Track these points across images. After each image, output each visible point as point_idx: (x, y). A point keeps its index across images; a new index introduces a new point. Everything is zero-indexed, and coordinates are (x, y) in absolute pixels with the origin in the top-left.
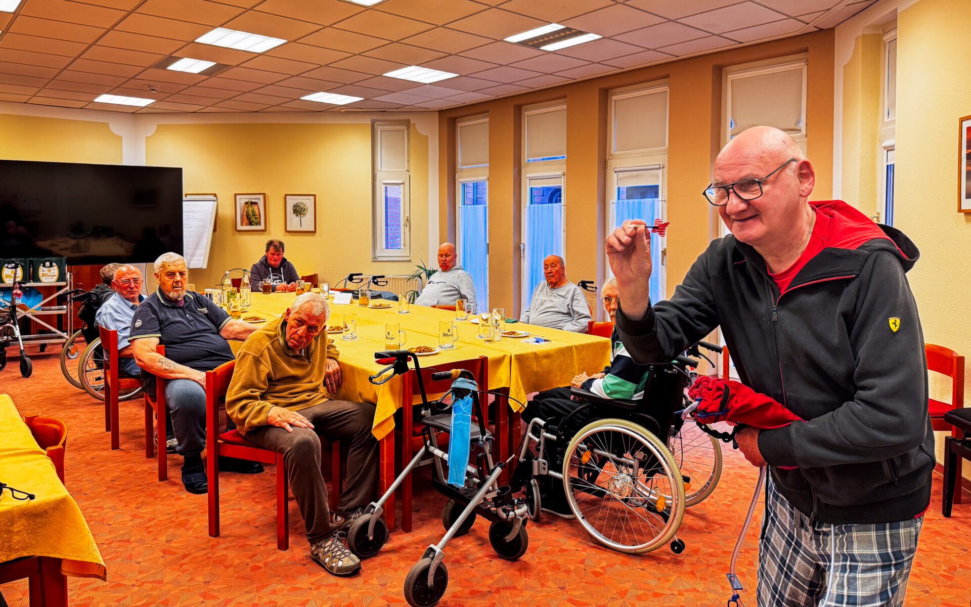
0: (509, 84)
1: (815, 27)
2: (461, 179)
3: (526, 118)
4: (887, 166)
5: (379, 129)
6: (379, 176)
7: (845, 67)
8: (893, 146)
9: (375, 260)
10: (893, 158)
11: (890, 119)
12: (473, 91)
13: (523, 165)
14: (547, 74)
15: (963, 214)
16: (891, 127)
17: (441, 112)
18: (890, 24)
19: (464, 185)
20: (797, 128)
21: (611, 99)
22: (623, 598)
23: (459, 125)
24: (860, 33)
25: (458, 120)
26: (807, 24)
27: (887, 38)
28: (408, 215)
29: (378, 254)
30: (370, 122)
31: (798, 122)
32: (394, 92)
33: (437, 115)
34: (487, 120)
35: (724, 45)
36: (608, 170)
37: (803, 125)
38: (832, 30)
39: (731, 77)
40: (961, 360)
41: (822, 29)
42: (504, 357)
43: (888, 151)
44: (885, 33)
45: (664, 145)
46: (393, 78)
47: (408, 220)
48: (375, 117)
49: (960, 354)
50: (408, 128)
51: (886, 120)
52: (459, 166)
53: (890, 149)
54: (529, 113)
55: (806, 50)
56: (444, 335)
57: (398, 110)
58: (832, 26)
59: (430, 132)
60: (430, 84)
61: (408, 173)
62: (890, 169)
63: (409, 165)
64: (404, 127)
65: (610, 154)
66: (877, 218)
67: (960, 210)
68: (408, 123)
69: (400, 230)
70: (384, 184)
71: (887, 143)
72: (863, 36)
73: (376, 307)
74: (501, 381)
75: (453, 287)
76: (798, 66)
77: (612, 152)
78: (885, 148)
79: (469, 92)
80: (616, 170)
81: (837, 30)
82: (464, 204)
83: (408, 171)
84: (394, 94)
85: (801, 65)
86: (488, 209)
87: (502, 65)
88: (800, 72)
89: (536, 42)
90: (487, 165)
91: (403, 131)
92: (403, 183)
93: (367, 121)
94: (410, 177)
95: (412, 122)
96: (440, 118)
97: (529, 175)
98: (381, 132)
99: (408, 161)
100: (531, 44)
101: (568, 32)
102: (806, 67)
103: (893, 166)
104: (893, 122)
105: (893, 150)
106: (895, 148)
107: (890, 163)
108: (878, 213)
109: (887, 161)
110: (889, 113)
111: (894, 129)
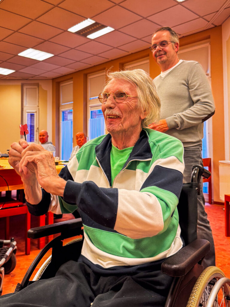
0: (79, 61)
2: (62, 110)
3: (89, 80)
6: (24, 109)
7: (227, 42)
12: (64, 67)
13: (88, 101)
14: (94, 55)
17: (53, 80)
19: (63, 112)
20: (207, 74)
25: (61, 83)
26: (209, 22)
28: (38, 126)
31: (207, 71)
33: (51, 81)
34: (72, 82)
37: (209, 72)
38: (221, 26)
41: (216, 26)
46: (23, 57)
47: (38, 128)
48: (23, 82)
50: (38, 87)
52: (61, 103)
54: (90, 78)
55: (209, 37)
57: (33, 78)
58: (220, 24)
59: (48, 89)
60: (42, 61)
61: (38, 107)
63: (38, 104)
64: (36, 87)
68: (38, 85)
69: (34, 133)
70: (27, 112)
79: (62, 67)
81: (222, 26)
82: (63, 121)
83: (38, 106)
84: (27, 68)
85: (208, 45)
86: (73, 122)
87: (72, 49)
88: (207, 48)
89: (84, 33)
90: (73, 102)
91: (36, 88)
92: (36, 112)
93: (19, 83)
94: (39, 109)
95: (40, 84)
96: (53, 82)
97: (90, 105)
98: (26, 89)
99: (38, 102)
100: (82, 34)
101: (98, 26)
102: (210, 45)
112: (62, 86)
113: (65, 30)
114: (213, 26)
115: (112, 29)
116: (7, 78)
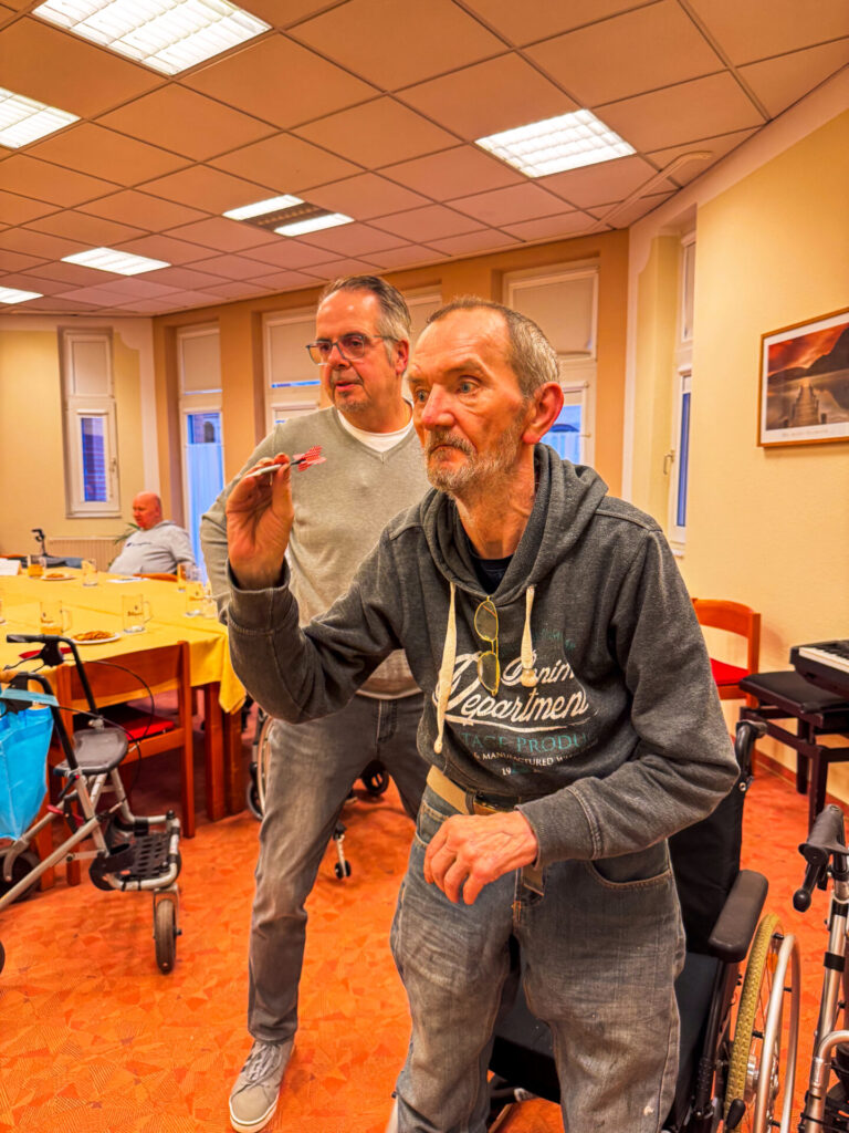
0: (242, 281)
1: (608, 225)
2: (186, 409)
3: (268, 329)
4: (684, 395)
5: (69, 339)
6: (71, 403)
7: (640, 278)
8: (690, 371)
9: (70, 516)
10: (691, 386)
11: (688, 339)
12: (195, 290)
13: (266, 392)
14: (289, 270)
15: (761, 449)
16: (688, 348)
17: (156, 318)
18: (688, 225)
19: (190, 417)
20: (587, 350)
22: (360, 946)
23: (181, 336)
24: (657, 234)
25: (179, 330)
26: (599, 220)
27: (685, 241)
28: (114, 456)
29: (75, 508)
30: (55, 330)
31: (588, 343)
32: (83, 287)
33: (150, 322)
34: (217, 331)
35: (506, 243)
37: (593, 348)
38: (626, 230)
39: (513, 285)
40: (757, 617)
41: (615, 229)
42: (216, 640)
43: (685, 377)
44: (684, 235)
46: (76, 265)
47: (115, 463)
48: (63, 323)
49: (756, 610)
50: (111, 338)
51: (684, 340)
52: (182, 391)
53: (687, 374)
54: (272, 323)
55: (597, 254)
56: (130, 614)
57: (95, 313)
58: (625, 225)
59: (142, 346)
60: (133, 276)
61: (113, 400)
62: (686, 398)
63: (113, 390)
64: (105, 338)
67: (759, 444)
68: (109, 332)
69: (104, 477)
70: (80, 414)
71: (684, 368)
72: (660, 237)
73: (52, 578)
74: (210, 673)
75: (163, 547)
76: (588, 273)
78: (681, 373)
79: (189, 290)
81: (631, 231)
82: (192, 442)
83: (113, 397)
84: (84, 290)
85: (592, 273)
86: (223, 448)
87: (226, 253)
88: (591, 281)
89: (267, 222)
90: (219, 391)
91: (104, 342)
92: (106, 414)
93: (51, 328)
94: (115, 405)
95: (115, 331)
96: (154, 327)
97: (275, 405)
98: (73, 342)
99: (113, 383)
100: (261, 223)
101: (309, 211)
102: (597, 275)
103: (689, 394)
104: (691, 342)
105: (690, 376)
106: (693, 374)
107: (686, 392)
108: (672, 452)
109: (684, 388)
110: (686, 333)
111: (690, 351)
112: (184, 340)
113: (216, 213)
114: (607, 228)
115: (348, 220)
116: (15, 312)
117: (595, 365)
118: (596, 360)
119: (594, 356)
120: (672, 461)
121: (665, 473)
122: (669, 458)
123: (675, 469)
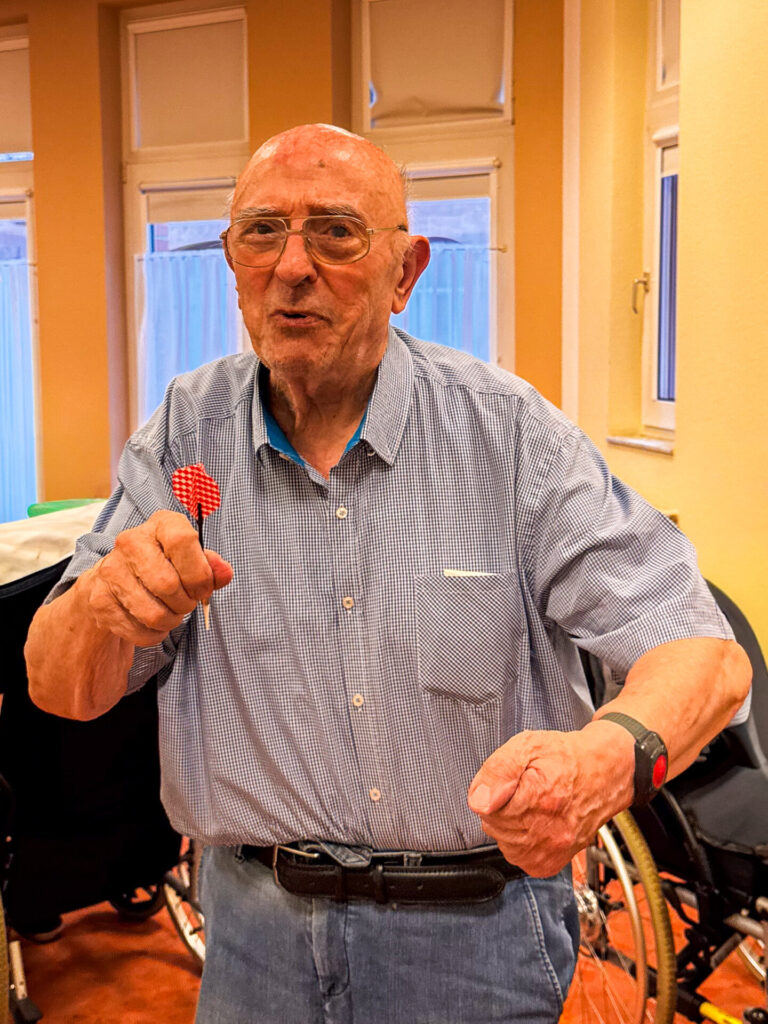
4: (663, 180)
8: (676, 138)
10: (675, 163)
11: (670, 84)
16: (672, 99)
20: (493, 103)
21: (126, 30)
31: (496, 94)
36: (127, 188)
37: (504, 99)
43: (664, 149)
45: (240, 136)
51: (660, 87)
53: (669, 145)
62: (669, 185)
65: (131, 153)
66: (645, 283)
71: (663, 133)
77: (135, 148)
78: (658, 143)
80: (144, 186)
103: (674, 179)
104: (676, 90)
105: (676, 146)
106: (681, 141)
107: (668, 173)
108: (646, 275)
109: (662, 170)
110: (664, 76)
111: (677, 103)
117: (511, 130)
118: (513, 123)
119: (508, 115)
120: (647, 291)
121: (635, 311)
122: (641, 286)
123: (651, 303)
